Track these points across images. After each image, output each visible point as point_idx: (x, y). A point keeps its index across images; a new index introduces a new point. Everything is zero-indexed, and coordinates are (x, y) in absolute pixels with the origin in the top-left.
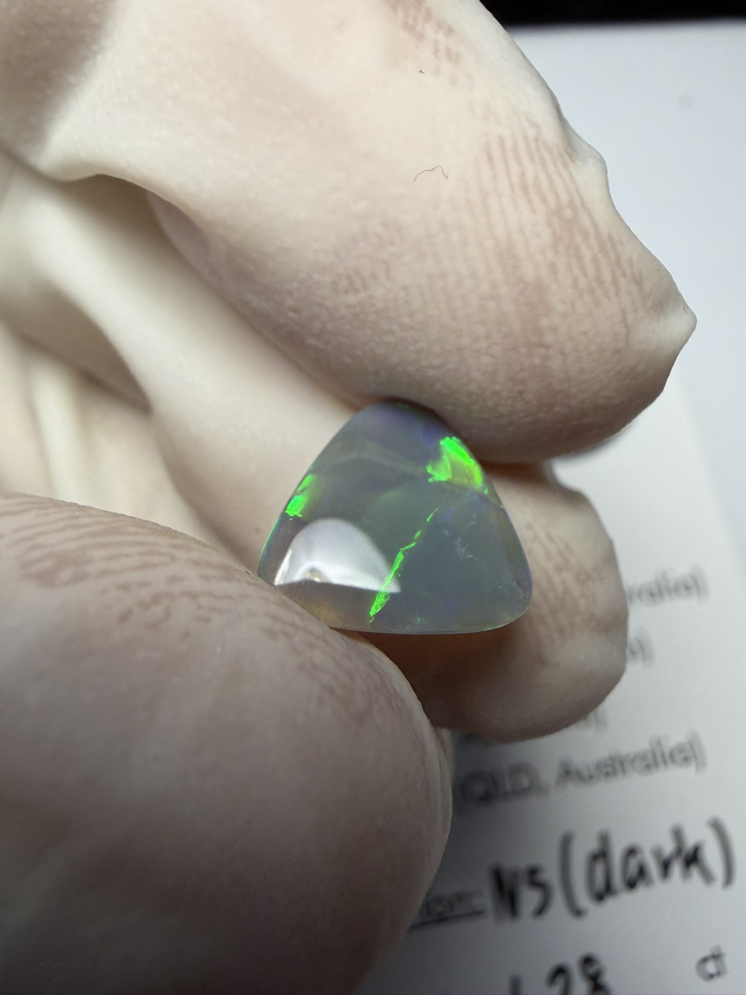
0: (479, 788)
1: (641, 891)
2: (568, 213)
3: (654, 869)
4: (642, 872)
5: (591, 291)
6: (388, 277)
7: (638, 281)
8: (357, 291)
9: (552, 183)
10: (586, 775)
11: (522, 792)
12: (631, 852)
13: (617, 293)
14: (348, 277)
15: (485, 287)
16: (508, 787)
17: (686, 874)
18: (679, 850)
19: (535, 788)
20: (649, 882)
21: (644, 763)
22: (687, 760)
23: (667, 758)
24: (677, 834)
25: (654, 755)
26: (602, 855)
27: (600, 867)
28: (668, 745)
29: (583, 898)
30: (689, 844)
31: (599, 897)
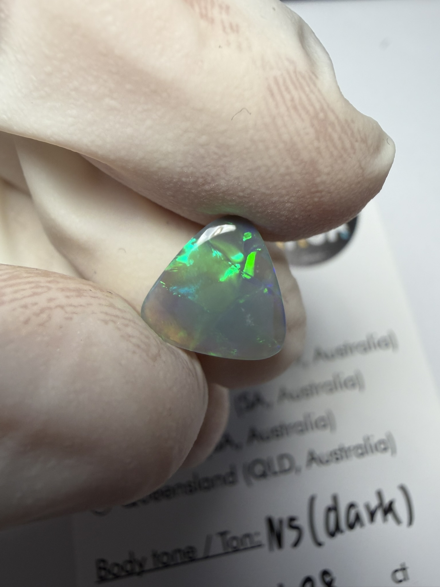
0: (259, 469)
1: (358, 529)
3: (365, 516)
4: (358, 518)
5: (341, 157)
7: (364, 140)
9: (309, 100)
10: (324, 460)
11: (284, 471)
12: (352, 506)
13: (354, 153)
16: (277, 468)
17: (385, 520)
18: (381, 504)
19: (293, 469)
20: (362, 525)
21: (360, 451)
22: (385, 449)
23: (374, 448)
24: (379, 495)
25: (365, 447)
26: (334, 508)
27: (332, 516)
28: (374, 440)
29: (322, 535)
30: (387, 501)
31: (332, 535)
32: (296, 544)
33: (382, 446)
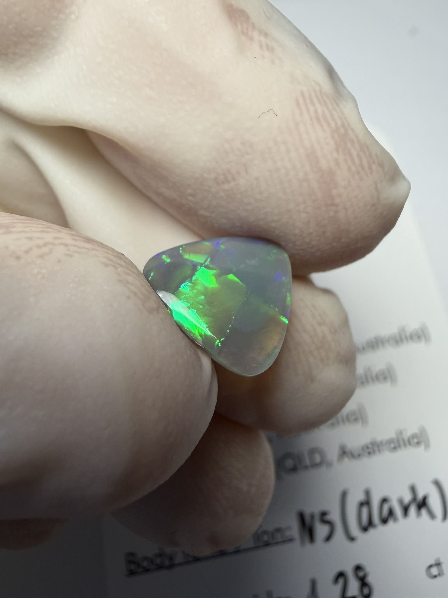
0: (289, 463)
1: (391, 523)
2: (342, 130)
3: (398, 511)
4: (391, 513)
5: (358, 173)
6: (247, 172)
7: (381, 165)
8: (229, 182)
10: (356, 454)
11: (315, 465)
12: (384, 500)
13: (371, 173)
14: (224, 174)
15: (301, 175)
16: (308, 462)
17: (419, 514)
18: (414, 499)
19: (324, 462)
20: (396, 520)
21: (392, 445)
22: (418, 443)
23: (407, 443)
24: (413, 489)
25: (398, 441)
26: (366, 503)
27: (365, 510)
28: (407, 434)
29: (355, 530)
30: (420, 495)
31: (365, 529)
32: (328, 538)
33: (416, 440)
